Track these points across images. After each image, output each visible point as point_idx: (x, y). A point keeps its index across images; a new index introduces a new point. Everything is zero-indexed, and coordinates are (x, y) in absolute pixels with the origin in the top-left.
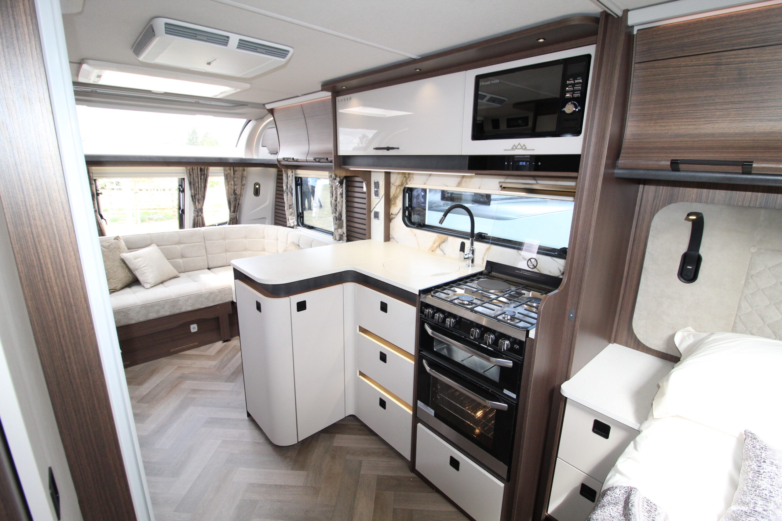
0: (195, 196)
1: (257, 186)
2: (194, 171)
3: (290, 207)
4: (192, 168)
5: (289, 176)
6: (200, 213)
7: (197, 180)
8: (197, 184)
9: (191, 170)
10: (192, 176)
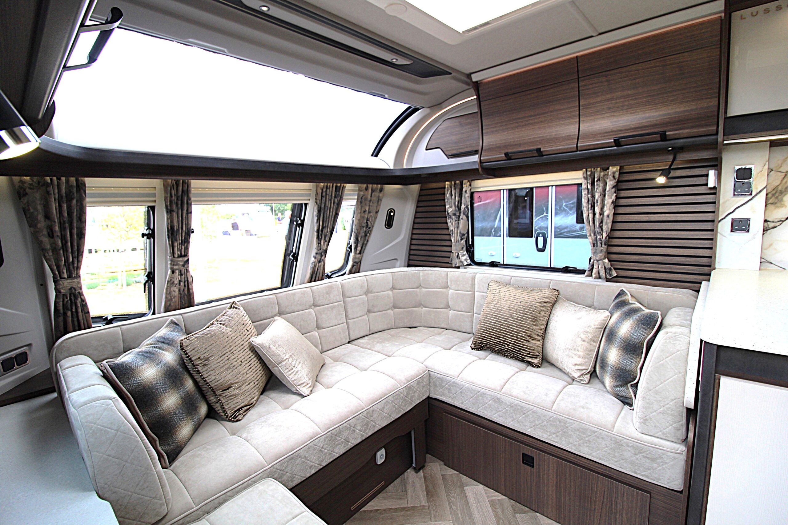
0: (322, 231)
1: (392, 214)
2: (328, 190)
3: (463, 237)
4: (327, 185)
5: (466, 191)
6: (323, 258)
7: (329, 206)
8: (328, 211)
9: (325, 190)
10: (324, 199)
